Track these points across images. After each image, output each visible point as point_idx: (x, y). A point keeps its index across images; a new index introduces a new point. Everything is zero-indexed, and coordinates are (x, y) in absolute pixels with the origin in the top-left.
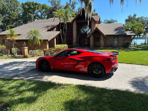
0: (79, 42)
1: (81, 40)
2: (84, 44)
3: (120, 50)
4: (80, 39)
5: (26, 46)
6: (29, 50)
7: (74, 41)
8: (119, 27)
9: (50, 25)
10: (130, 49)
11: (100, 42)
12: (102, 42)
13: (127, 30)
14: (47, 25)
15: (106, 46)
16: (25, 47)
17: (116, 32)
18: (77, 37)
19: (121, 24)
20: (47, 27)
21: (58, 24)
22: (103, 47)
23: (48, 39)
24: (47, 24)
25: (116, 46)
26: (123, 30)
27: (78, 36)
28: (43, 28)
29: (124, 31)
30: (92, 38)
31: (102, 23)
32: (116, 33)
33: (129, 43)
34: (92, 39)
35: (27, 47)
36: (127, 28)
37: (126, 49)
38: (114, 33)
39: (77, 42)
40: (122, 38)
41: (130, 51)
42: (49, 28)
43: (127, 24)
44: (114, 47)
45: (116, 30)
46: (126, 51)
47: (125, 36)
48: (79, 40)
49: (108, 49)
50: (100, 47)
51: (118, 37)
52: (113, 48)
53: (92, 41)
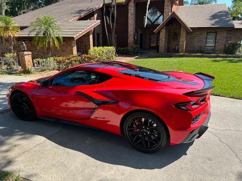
0: (139, 42)
1: (144, 37)
2: (150, 45)
3: (218, 59)
4: (141, 35)
5: (27, 51)
6: (33, 58)
7: (131, 39)
8: (219, 12)
9: (86, 9)
10: (238, 57)
11: (179, 42)
12: (183, 42)
13: (234, 19)
14: (80, 9)
15: (191, 49)
16: (26, 53)
17: (213, 22)
18: (136, 31)
19: (225, 5)
20: (80, 12)
21: (101, 6)
22: (185, 52)
23: (75, 36)
24: (80, 7)
25: (211, 50)
26: (227, 17)
27: (139, 30)
28: (72, 13)
29: (230, 20)
30: (164, 33)
31: (188, 5)
32: (213, 25)
33: (237, 44)
34: (164, 36)
35: (30, 53)
36: (234, 15)
37: (229, 57)
38: (207, 24)
39: (135, 42)
40: (225, 34)
41: (240, 61)
42: (83, 15)
43: (236, 6)
44: (207, 53)
45: (214, 17)
46: (231, 61)
47: (232, 29)
48: (139, 37)
49: (194, 56)
50: (178, 52)
51: (216, 32)
52: (203, 54)
53: (164, 40)
